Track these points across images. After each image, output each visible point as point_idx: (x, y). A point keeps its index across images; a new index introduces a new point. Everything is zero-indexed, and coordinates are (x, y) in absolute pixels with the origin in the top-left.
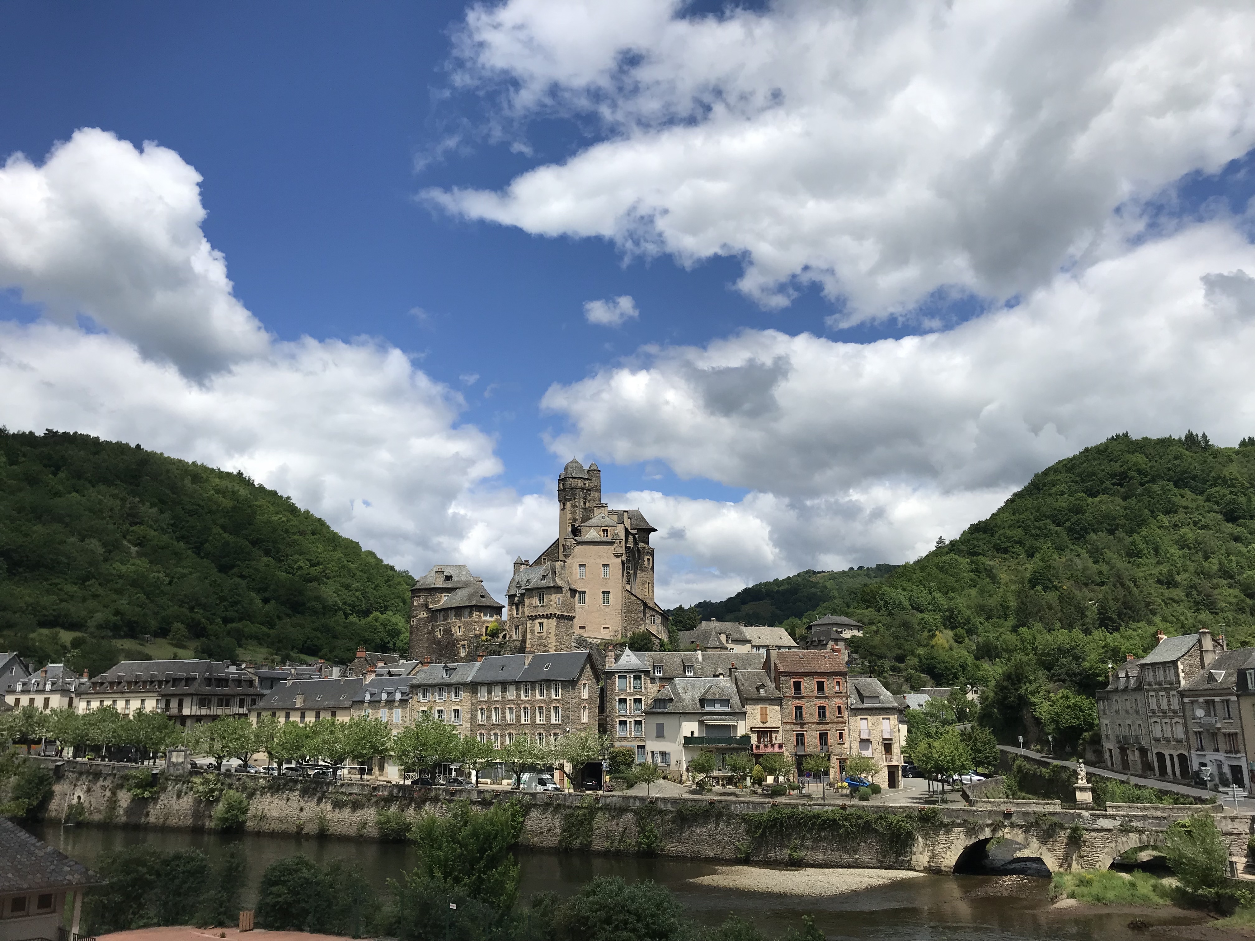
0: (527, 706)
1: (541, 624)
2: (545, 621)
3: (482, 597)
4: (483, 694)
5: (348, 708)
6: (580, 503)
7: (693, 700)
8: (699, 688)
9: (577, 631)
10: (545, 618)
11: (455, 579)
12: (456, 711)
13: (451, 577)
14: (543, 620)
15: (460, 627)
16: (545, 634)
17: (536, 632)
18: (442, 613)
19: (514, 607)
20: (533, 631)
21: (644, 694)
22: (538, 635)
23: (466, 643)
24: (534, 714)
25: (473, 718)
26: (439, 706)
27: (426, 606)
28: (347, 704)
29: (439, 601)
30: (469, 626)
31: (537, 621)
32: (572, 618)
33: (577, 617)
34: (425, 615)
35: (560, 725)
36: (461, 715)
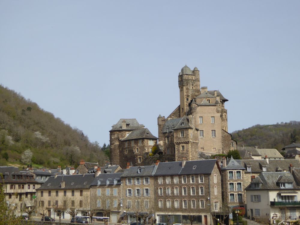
0: (185, 187)
1: (183, 147)
2: (184, 145)
3: (148, 134)
4: (160, 181)
5: (89, 188)
6: (190, 87)
7: (273, 183)
8: (275, 177)
9: (200, 150)
10: (185, 143)
11: (131, 125)
12: (147, 190)
13: (129, 124)
14: (183, 145)
15: (137, 149)
16: (185, 151)
17: (180, 150)
18: (127, 142)
19: (166, 139)
20: (178, 150)
21: (242, 181)
22: (182, 152)
23: (141, 156)
24: (190, 190)
25: (156, 192)
26: (137, 187)
27: (118, 138)
28: (88, 186)
29: (124, 136)
30: (143, 148)
31: (181, 145)
32: (197, 143)
33: (199, 143)
34: (118, 143)
35: (204, 196)
36: (149, 192)
